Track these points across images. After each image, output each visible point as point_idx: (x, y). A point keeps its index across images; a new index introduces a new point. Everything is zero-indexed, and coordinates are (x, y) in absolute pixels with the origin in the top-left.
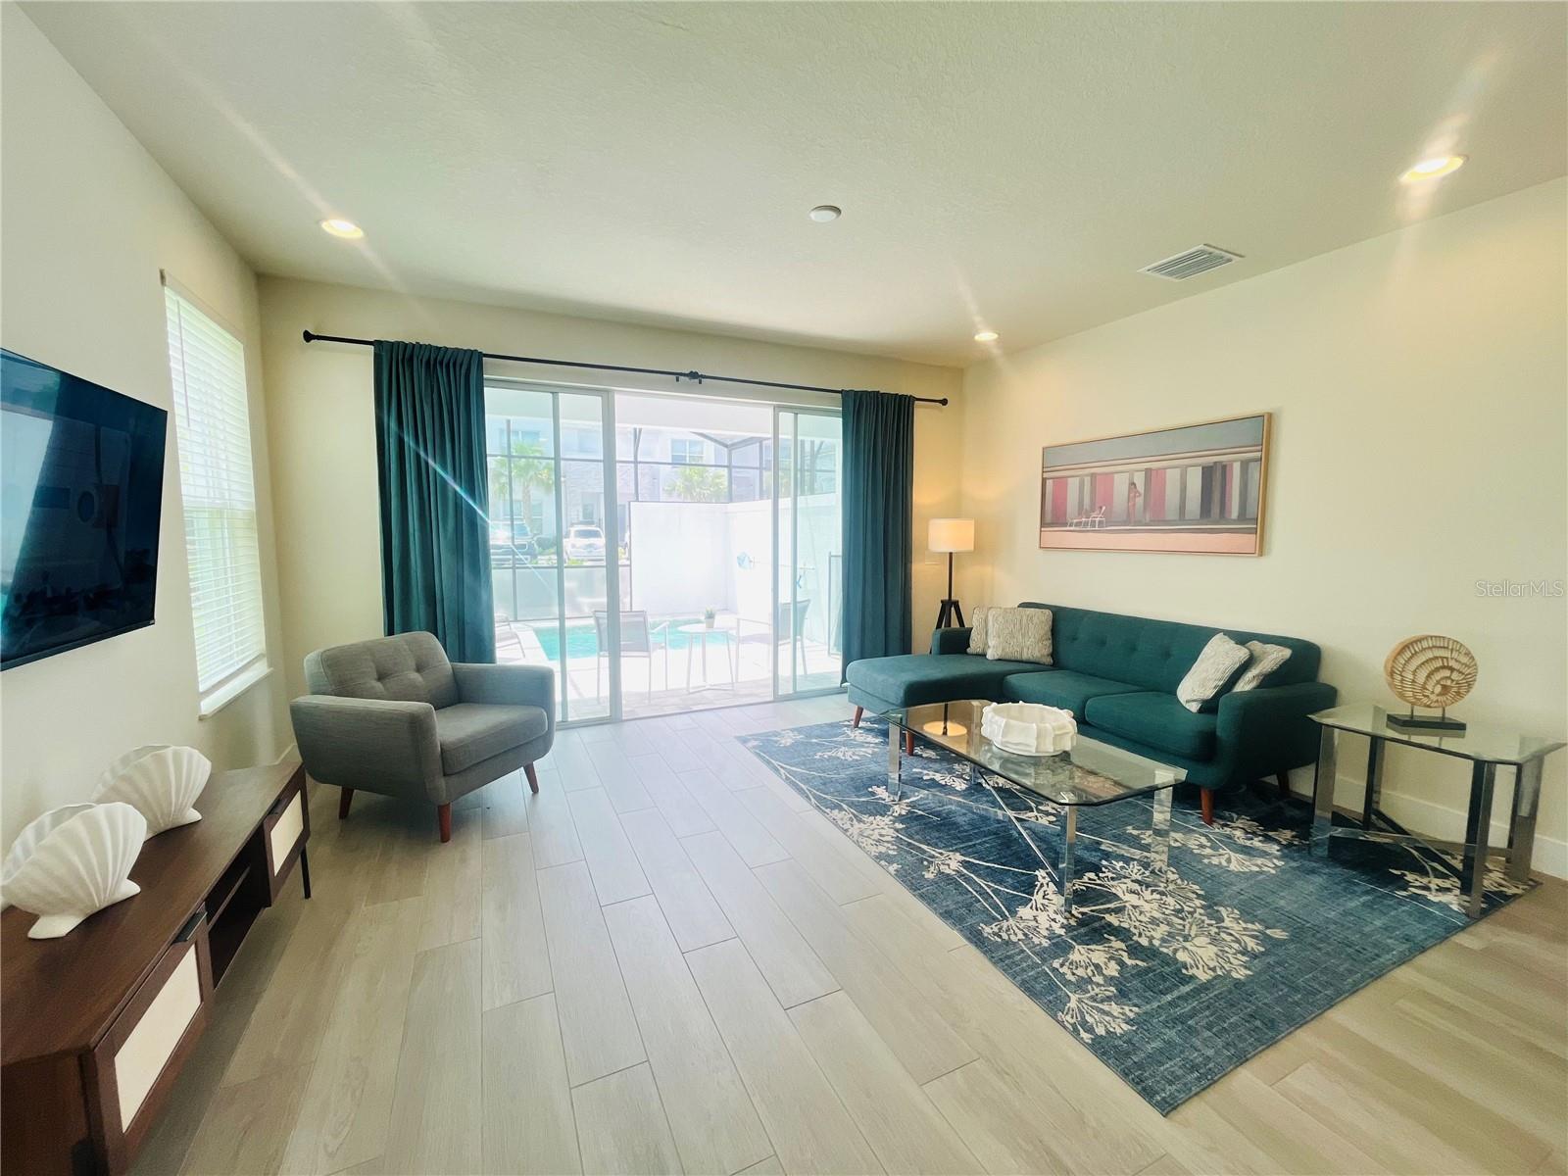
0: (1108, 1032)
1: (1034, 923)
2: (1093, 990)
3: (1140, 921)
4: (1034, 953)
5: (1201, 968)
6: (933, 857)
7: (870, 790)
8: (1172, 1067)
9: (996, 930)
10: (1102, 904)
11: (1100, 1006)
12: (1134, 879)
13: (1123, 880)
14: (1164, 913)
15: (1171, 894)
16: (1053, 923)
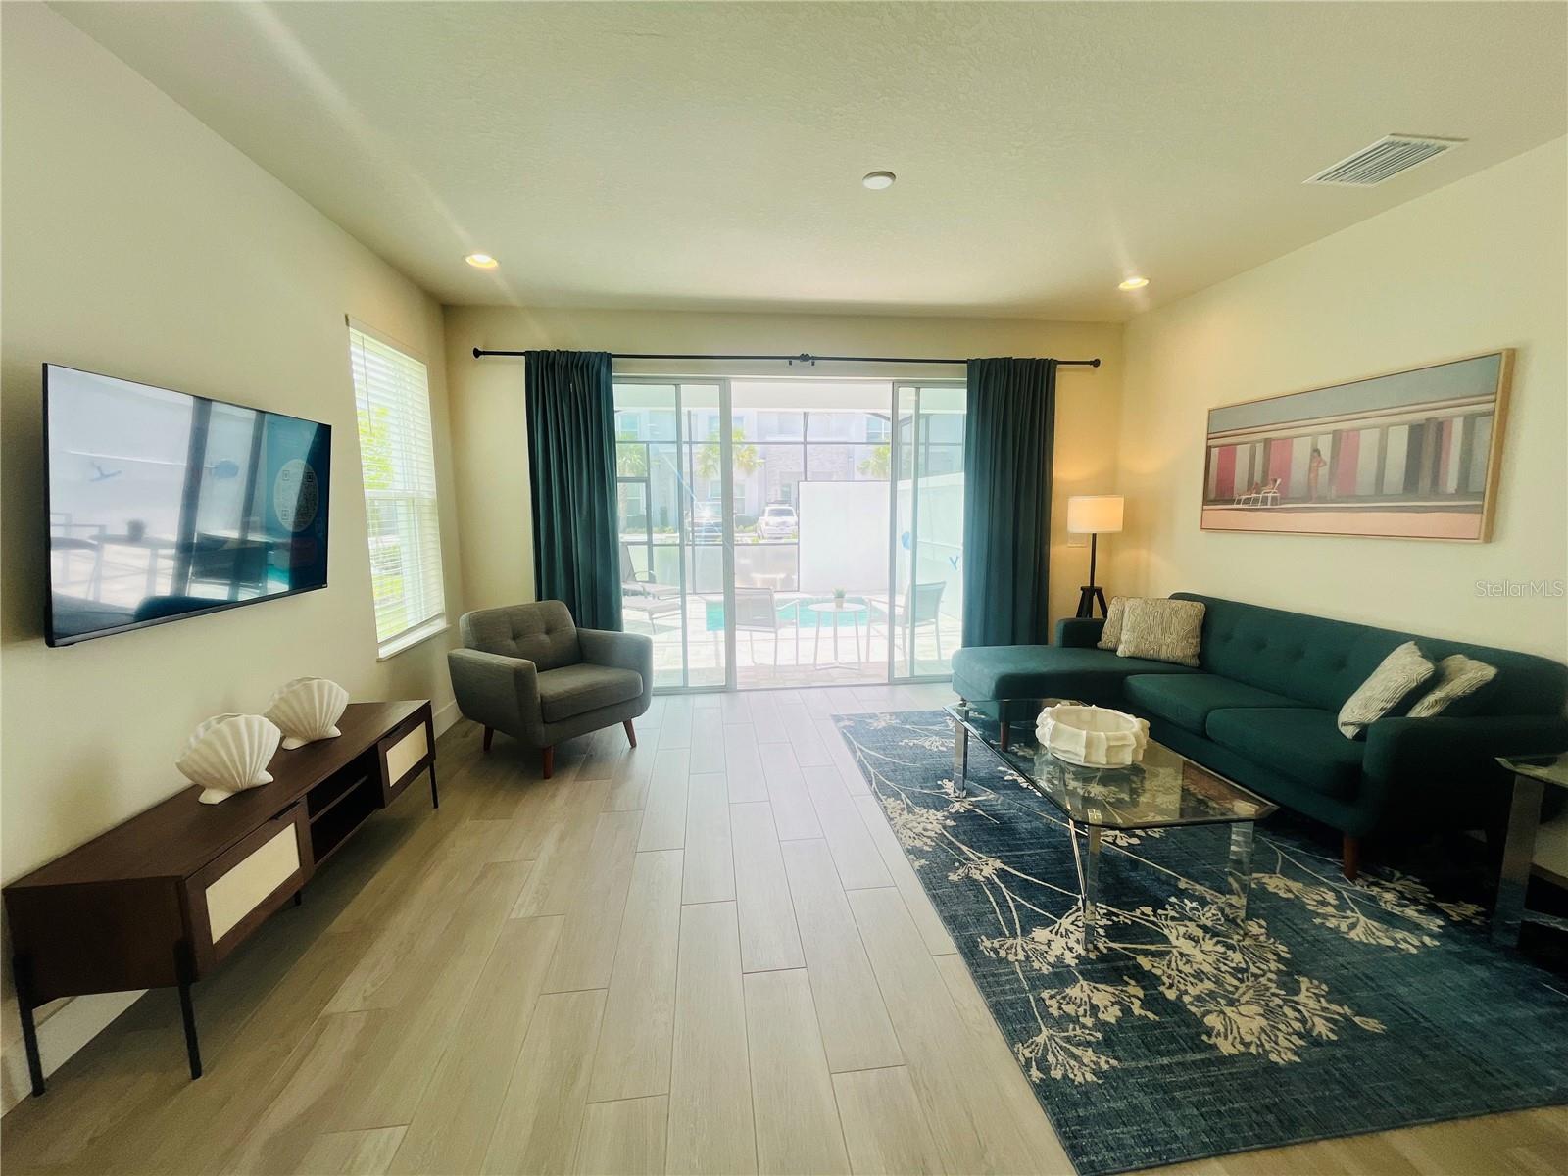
0: (1065, 1076)
1: (1045, 948)
2: (1074, 1029)
3: (1180, 972)
4: (1027, 978)
5: (1230, 1037)
6: (969, 859)
7: (939, 782)
8: (1123, 1133)
9: (996, 944)
10: (1142, 943)
11: (1073, 1049)
12: (1201, 923)
13: (1187, 923)
14: (1218, 970)
15: (1242, 950)
16: (1067, 952)
